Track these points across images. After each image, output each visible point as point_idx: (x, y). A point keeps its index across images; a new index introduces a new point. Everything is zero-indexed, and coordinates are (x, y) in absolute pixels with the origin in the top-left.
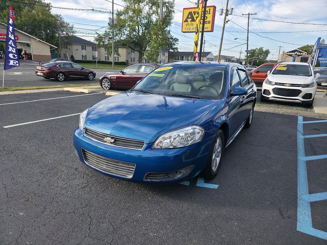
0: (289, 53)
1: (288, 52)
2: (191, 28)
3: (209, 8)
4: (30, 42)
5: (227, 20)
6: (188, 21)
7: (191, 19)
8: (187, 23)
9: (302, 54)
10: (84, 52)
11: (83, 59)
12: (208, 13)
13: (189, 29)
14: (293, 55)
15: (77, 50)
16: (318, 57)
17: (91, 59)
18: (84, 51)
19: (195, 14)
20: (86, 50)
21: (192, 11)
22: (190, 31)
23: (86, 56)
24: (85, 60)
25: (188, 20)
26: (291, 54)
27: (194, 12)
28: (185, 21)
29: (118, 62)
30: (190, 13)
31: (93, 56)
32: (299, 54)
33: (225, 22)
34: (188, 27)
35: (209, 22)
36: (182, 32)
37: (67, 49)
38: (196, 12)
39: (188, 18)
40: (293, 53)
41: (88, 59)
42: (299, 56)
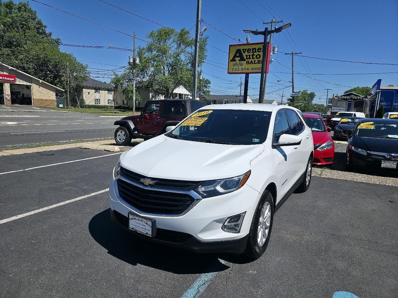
2: (240, 69)
4: (31, 84)
7: (239, 58)
8: (235, 62)
9: (358, 98)
14: (348, 99)
16: (381, 101)
21: (241, 48)
22: (238, 72)
25: (236, 59)
27: (243, 50)
30: (238, 51)
32: (355, 98)
34: (236, 67)
36: (228, 73)
37: (77, 92)
39: (235, 56)
40: (348, 97)
42: (355, 100)
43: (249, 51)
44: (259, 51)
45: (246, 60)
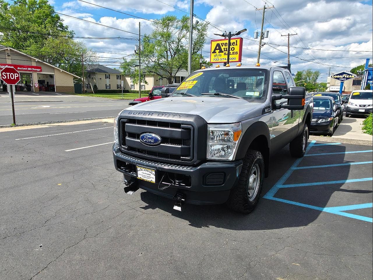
0: (336, 77)
1: (334, 75)
2: (220, 59)
3: (236, 40)
4: (54, 74)
5: (262, 44)
6: (216, 53)
7: (219, 51)
8: (216, 54)
9: (350, 76)
10: (108, 82)
11: (106, 88)
12: (236, 44)
13: (217, 60)
14: (340, 78)
15: (101, 79)
16: (368, 80)
17: (116, 89)
18: (108, 80)
19: (222, 46)
20: (110, 79)
21: (220, 42)
22: (218, 61)
23: (110, 85)
24: (109, 89)
25: (216, 51)
26: (338, 77)
27: (221, 44)
28: (213, 53)
29: (145, 91)
30: (218, 45)
31: (117, 85)
32: (347, 77)
33: (261, 45)
34: (216, 57)
35: (237, 53)
37: (90, 78)
38: (223, 44)
39: (216, 49)
40: (341, 76)
41: (112, 89)
42: (347, 79)
43: (226, 45)
44: (234, 44)
45: (224, 52)
